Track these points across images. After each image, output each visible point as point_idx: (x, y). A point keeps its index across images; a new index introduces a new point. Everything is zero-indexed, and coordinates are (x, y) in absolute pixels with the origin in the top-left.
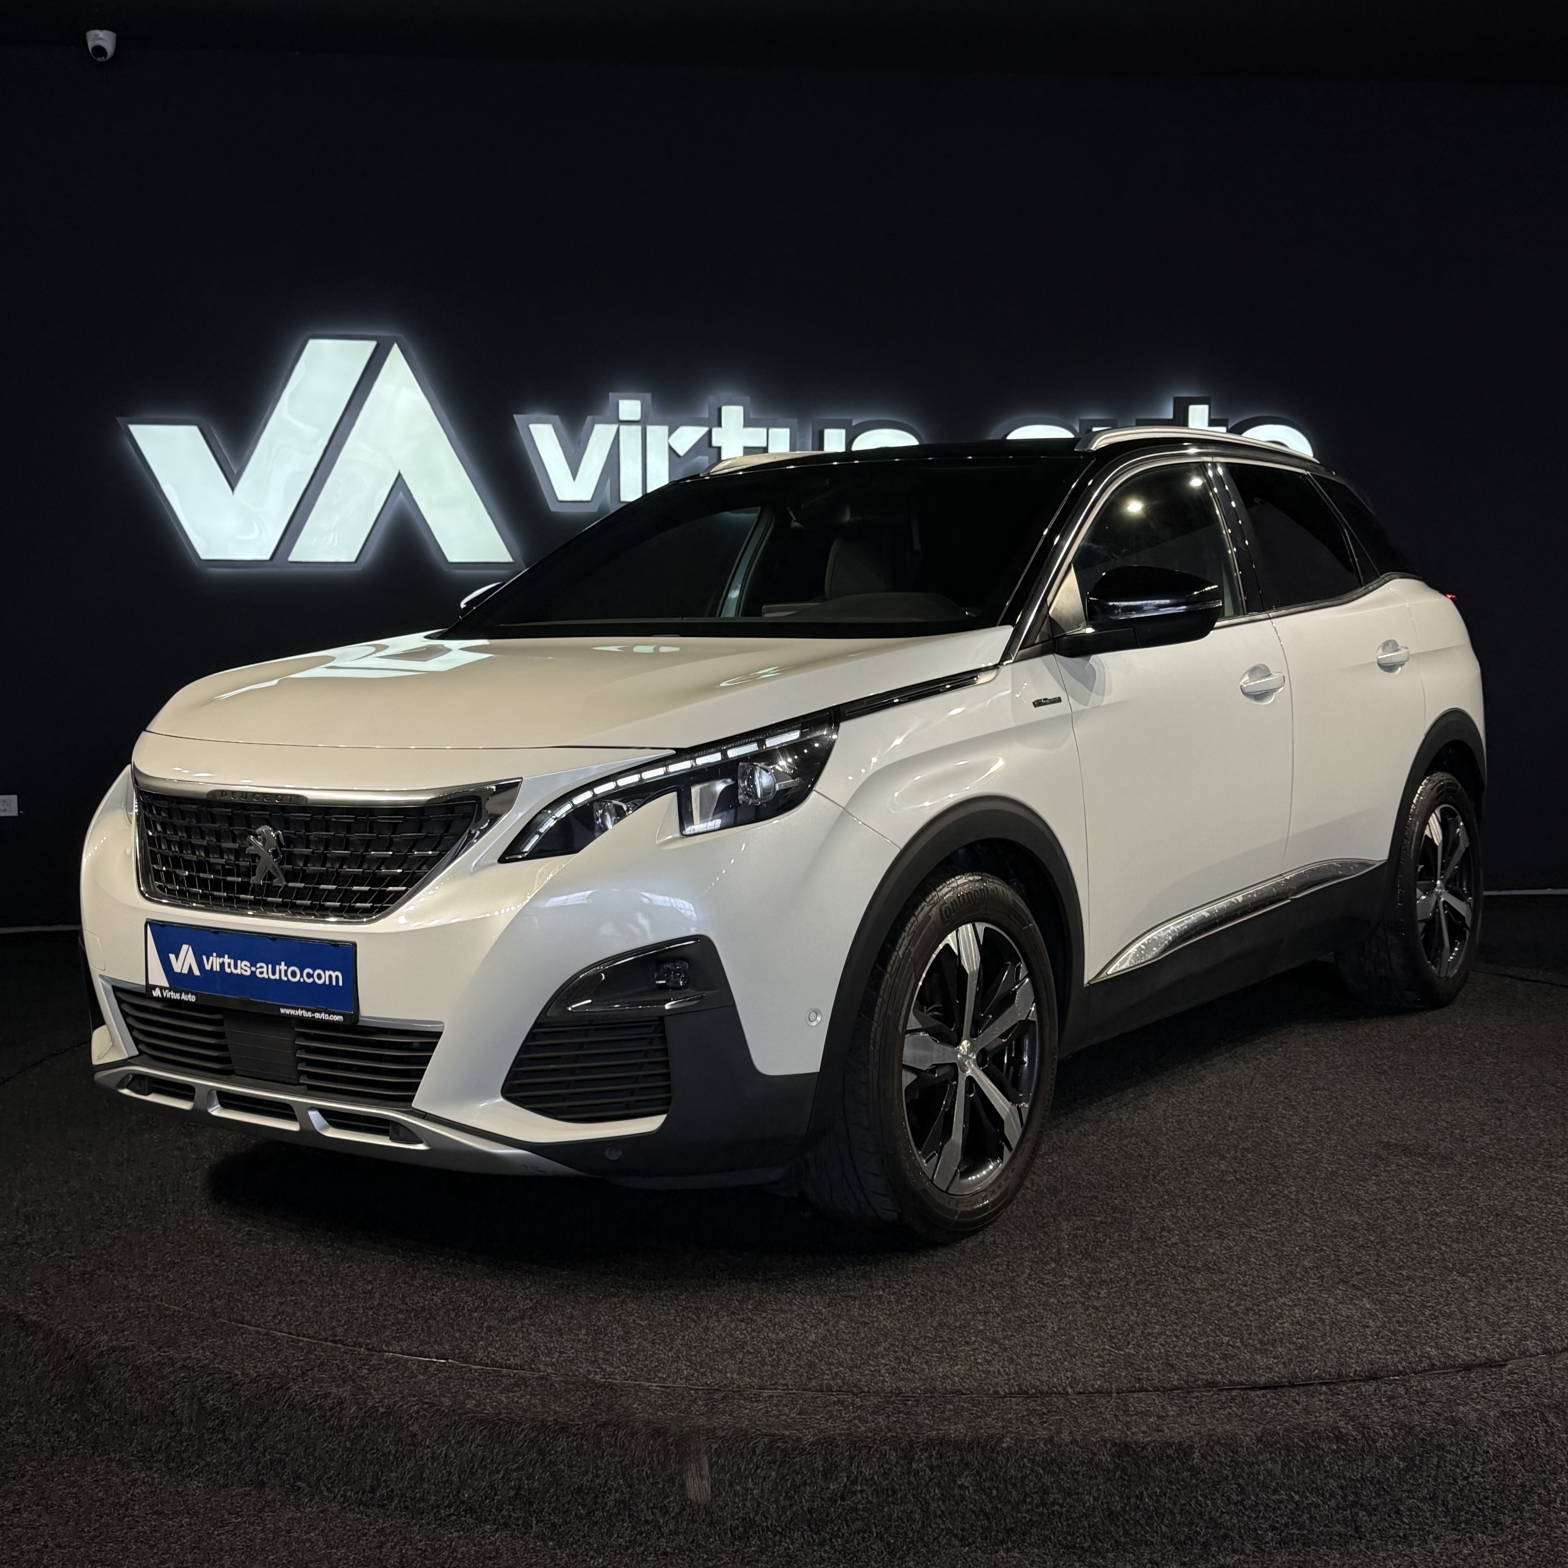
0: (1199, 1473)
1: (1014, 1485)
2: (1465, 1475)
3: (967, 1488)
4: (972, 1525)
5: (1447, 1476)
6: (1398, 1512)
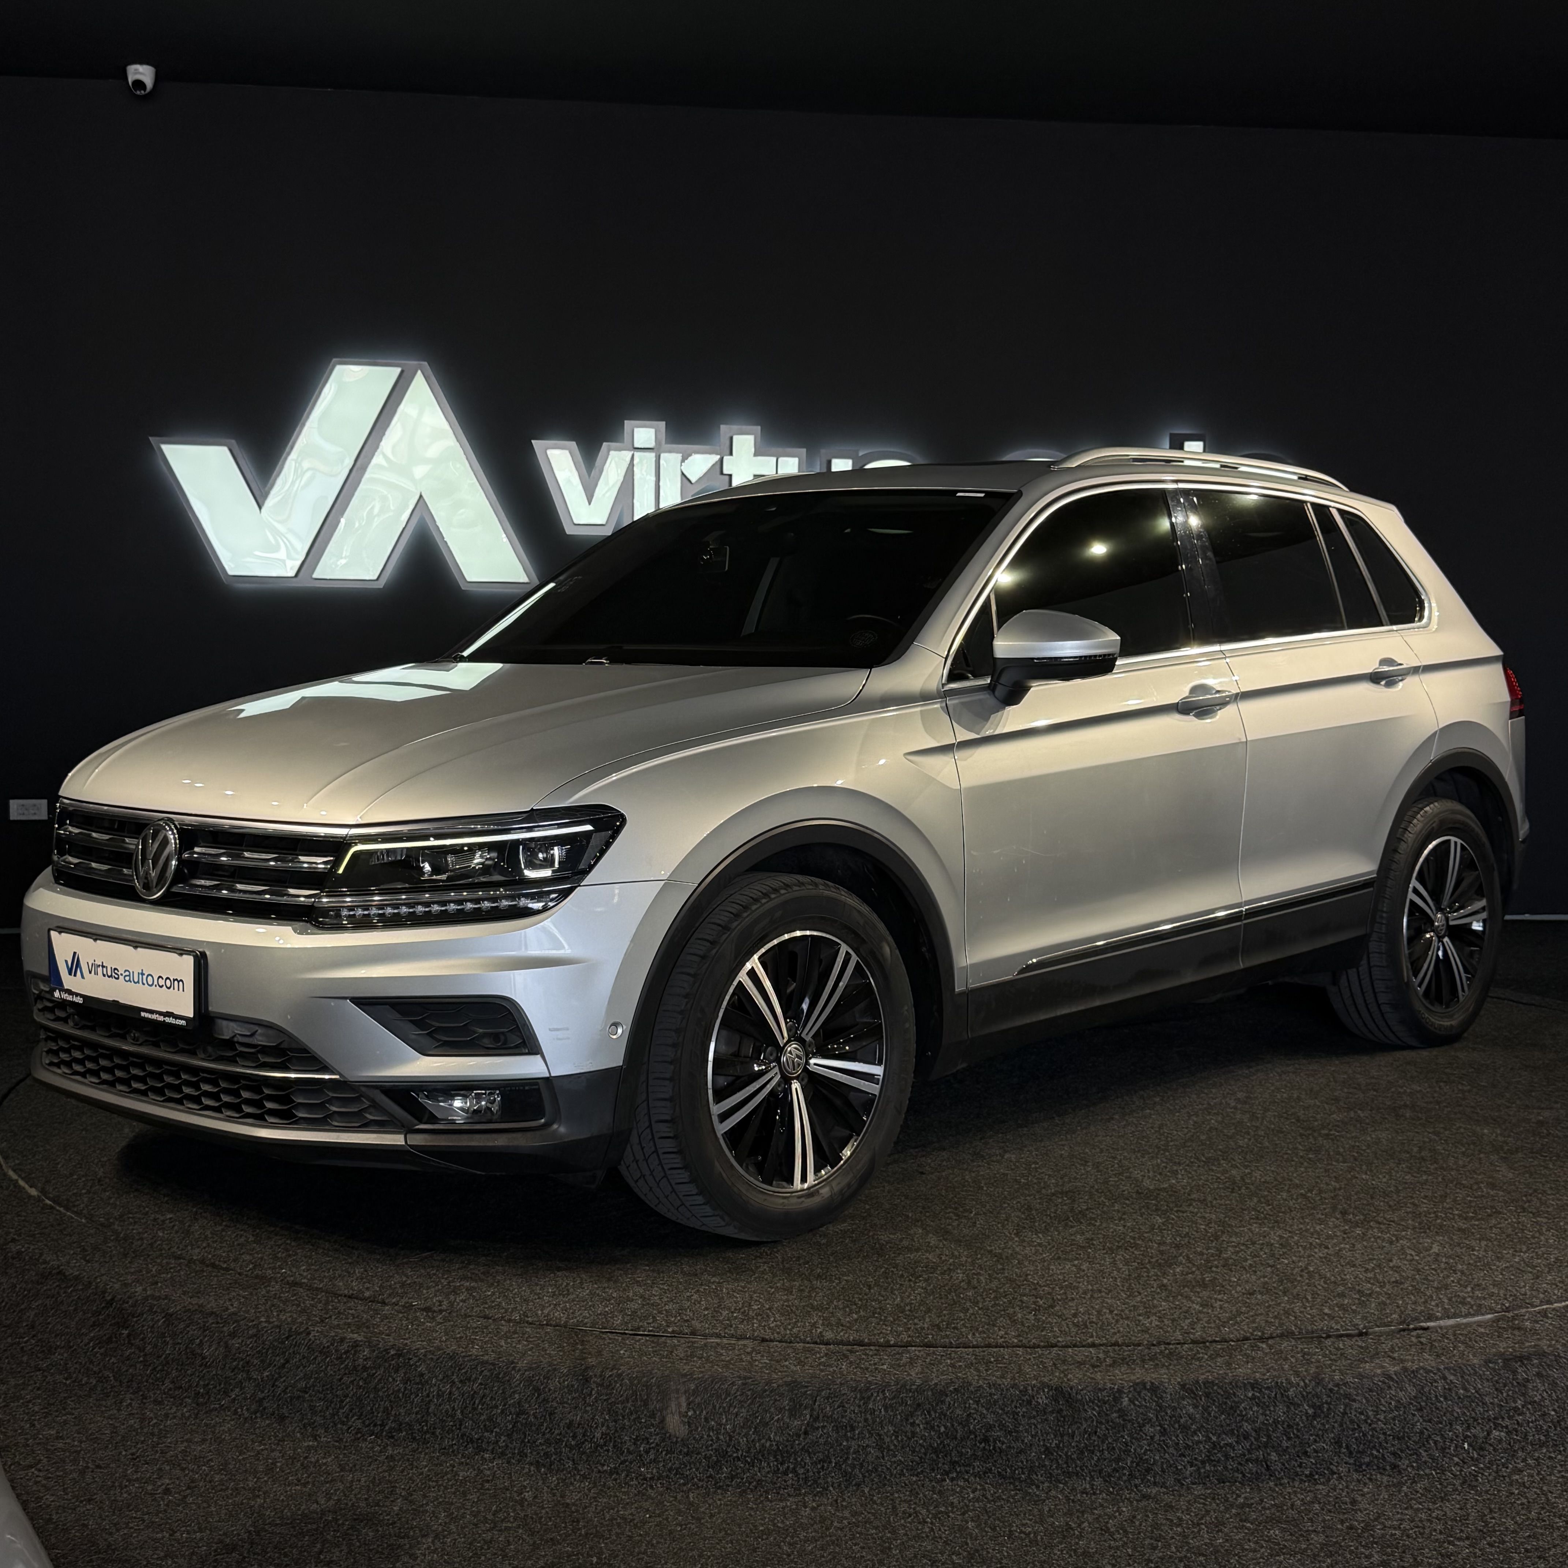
0: (1126, 1415)
1: (960, 1424)
2: (1369, 1421)
4: (921, 1458)
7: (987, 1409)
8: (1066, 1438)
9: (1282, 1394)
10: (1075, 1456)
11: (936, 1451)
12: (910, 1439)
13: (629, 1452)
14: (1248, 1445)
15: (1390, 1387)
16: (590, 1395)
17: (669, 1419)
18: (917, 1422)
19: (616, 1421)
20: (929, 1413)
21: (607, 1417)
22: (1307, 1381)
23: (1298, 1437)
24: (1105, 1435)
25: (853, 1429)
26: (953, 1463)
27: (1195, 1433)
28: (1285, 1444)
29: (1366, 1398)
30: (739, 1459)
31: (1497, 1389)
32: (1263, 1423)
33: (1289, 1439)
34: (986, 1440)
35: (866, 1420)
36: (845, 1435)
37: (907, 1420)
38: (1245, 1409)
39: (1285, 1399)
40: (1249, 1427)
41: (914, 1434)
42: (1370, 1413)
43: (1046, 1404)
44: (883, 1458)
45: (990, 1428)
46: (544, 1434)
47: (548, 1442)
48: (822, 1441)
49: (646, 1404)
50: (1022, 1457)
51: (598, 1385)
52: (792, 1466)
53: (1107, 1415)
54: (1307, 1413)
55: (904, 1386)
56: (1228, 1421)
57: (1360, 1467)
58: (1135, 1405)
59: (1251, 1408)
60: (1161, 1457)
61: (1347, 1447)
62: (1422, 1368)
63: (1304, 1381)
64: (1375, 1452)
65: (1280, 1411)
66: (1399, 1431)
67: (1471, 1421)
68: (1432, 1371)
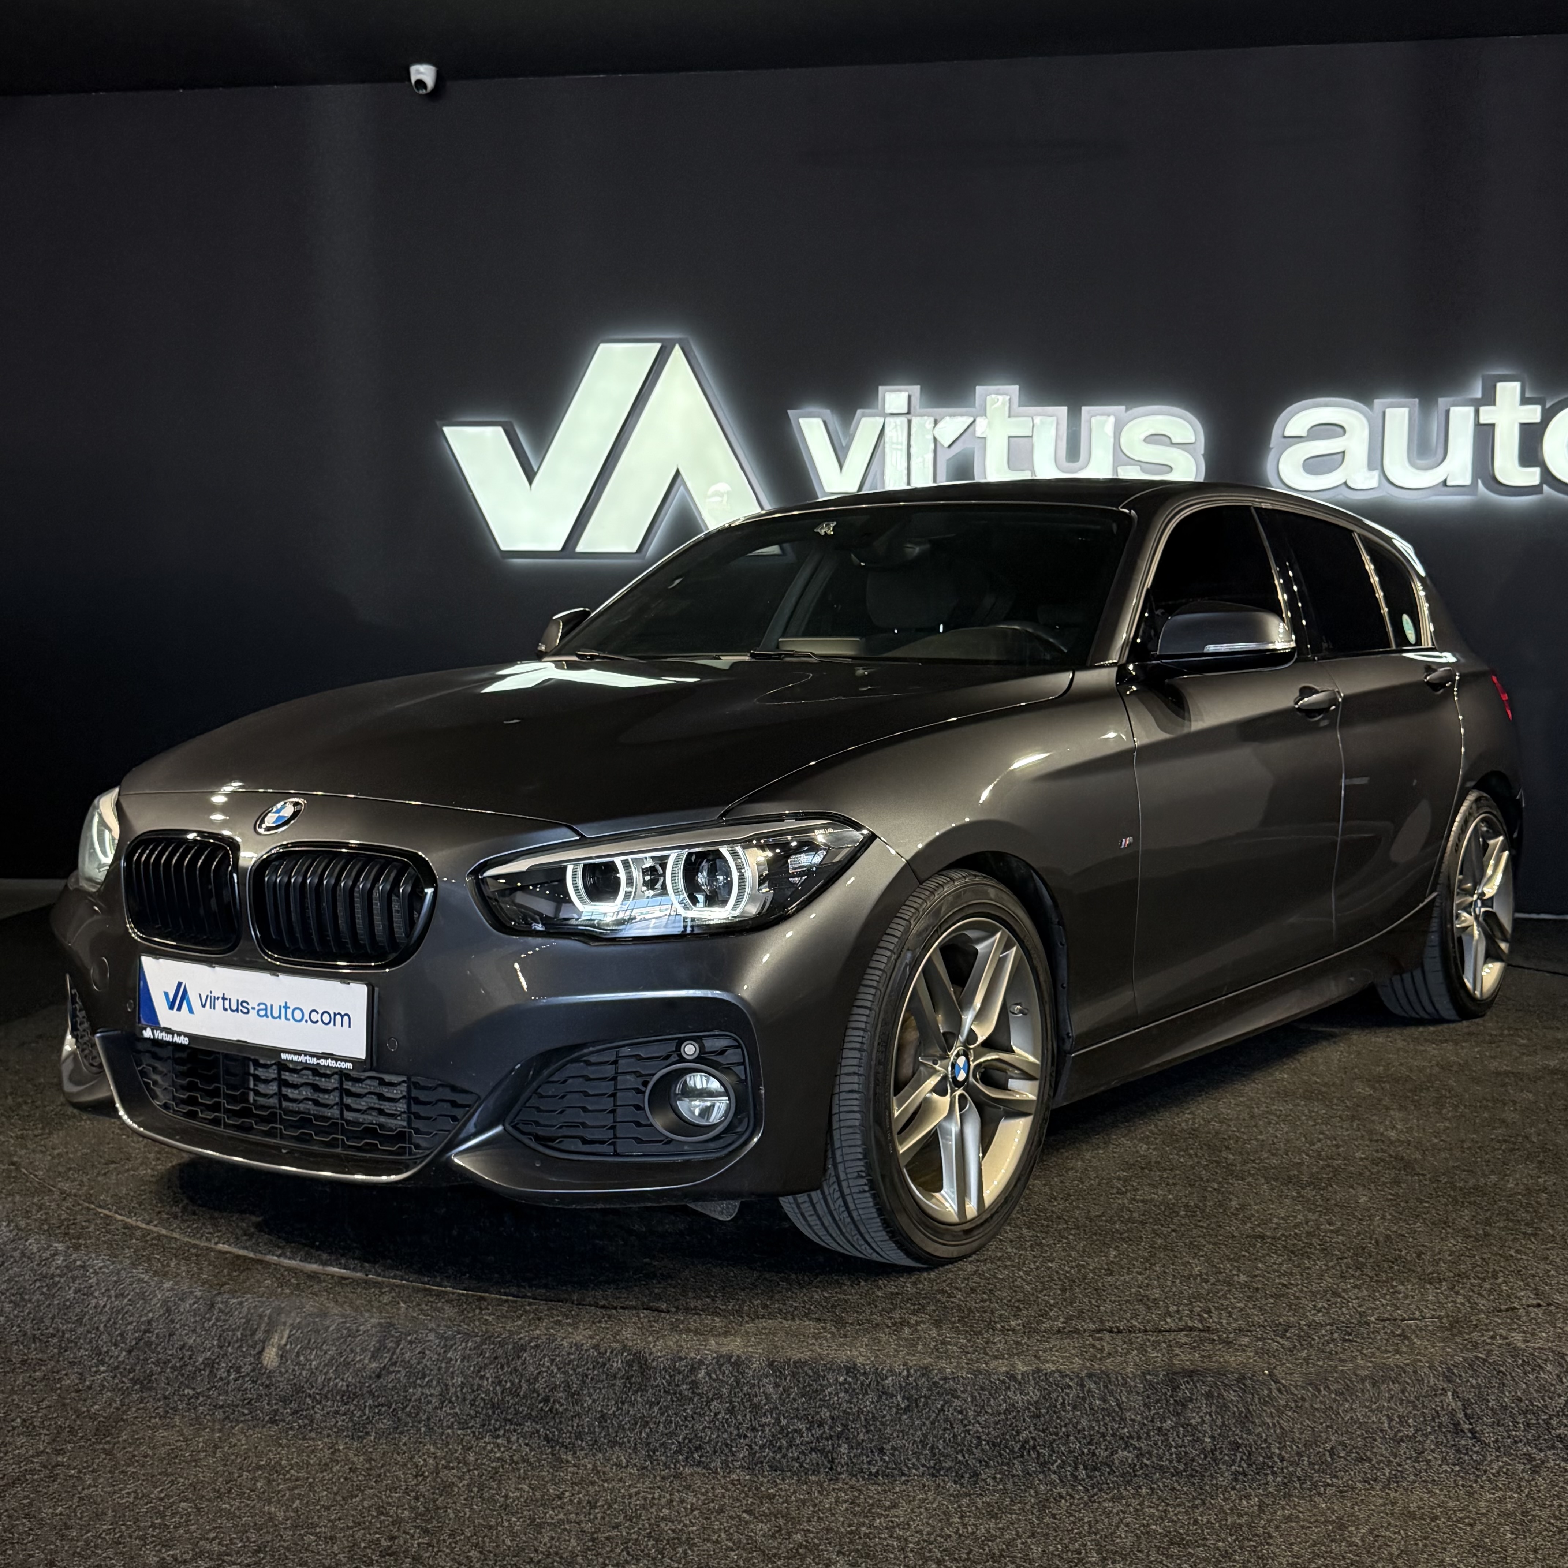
0: (698, 1388)
1: (528, 1381)
2: (965, 1422)
3: (487, 1379)
4: (477, 1412)
5: (946, 1420)
6: (881, 1451)
7: (559, 1369)
8: (626, 1406)
9: (878, 1382)
10: (627, 1427)
11: (493, 1406)
12: (473, 1391)
13: (221, 1379)
14: (817, 1432)
15: (1008, 1388)
16: (209, 1320)
17: (267, 1350)
18: (488, 1375)
19: (221, 1347)
20: (502, 1368)
21: (215, 1343)
22: (912, 1371)
23: (880, 1430)
24: (667, 1407)
25: (424, 1377)
26: (506, 1420)
27: (765, 1415)
28: (861, 1437)
29: (974, 1398)
30: (310, 1396)
31: (1145, 1405)
32: (845, 1411)
33: (868, 1432)
34: (546, 1400)
35: (439, 1369)
36: (415, 1382)
37: (479, 1371)
38: (830, 1394)
39: (880, 1388)
40: (828, 1414)
41: (480, 1386)
42: (971, 1413)
43: (619, 1369)
44: (441, 1408)
45: (554, 1388)
46: (159, 1353)
47: (157, 1363)
48: (390, 1386)
49: (253, 1334)
50: (576, 1420)
51: (221, 1311)
52: (352, 1408)
53: (678, 1385)
54: (898, 1405)
55: (490, 1337)
56: (806, 1406)
57: (938, 1471)
58: (711, 1377)
59: (837, 1394)
60: (718, 1436)
61: (932, 1448)
62: (1060, 1371)
63: (908, 1371)
64: (960, 1457)
65: (868, 1402)
66: (996, 1437)
67: (1097, 1437)
68: (1067, 1375)
